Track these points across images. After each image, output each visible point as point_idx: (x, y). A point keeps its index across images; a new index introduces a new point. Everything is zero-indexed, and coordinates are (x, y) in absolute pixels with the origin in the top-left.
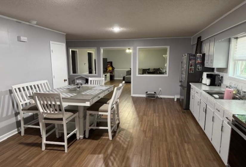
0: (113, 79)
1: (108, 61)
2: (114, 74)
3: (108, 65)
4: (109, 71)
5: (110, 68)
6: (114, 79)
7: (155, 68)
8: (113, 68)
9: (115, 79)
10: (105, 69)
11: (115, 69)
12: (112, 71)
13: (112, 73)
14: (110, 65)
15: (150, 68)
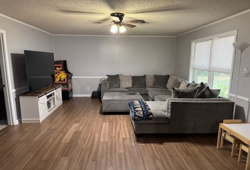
0: (70, 96)
1: (55, 59)
2: (71, 87)
3: (58, 69)
4: (60, 80)
5: (63, 76)
6: (72, 97)
7: (156, 74)
8: (69, 75)
9: (74, 96)
10: (51, 77)
11: (73, 77)
12: (67, 82)
13: (67, 87)
14: (61, 68)
15: (145, 74)
